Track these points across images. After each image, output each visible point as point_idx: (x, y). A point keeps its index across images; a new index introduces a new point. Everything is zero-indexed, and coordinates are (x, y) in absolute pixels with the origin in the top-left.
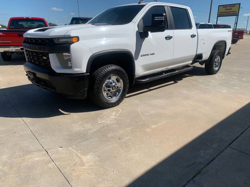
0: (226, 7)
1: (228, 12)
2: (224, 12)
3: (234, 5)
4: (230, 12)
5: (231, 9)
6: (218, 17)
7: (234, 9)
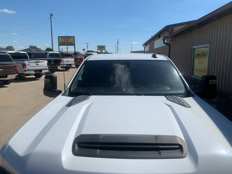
0: (64, 38)
1: (66, 42)
2: (63, 42)
3: (70, 37)
4: (68, 42)
5: (68, 40)
6: (59, 45)
7: (70, 40)
